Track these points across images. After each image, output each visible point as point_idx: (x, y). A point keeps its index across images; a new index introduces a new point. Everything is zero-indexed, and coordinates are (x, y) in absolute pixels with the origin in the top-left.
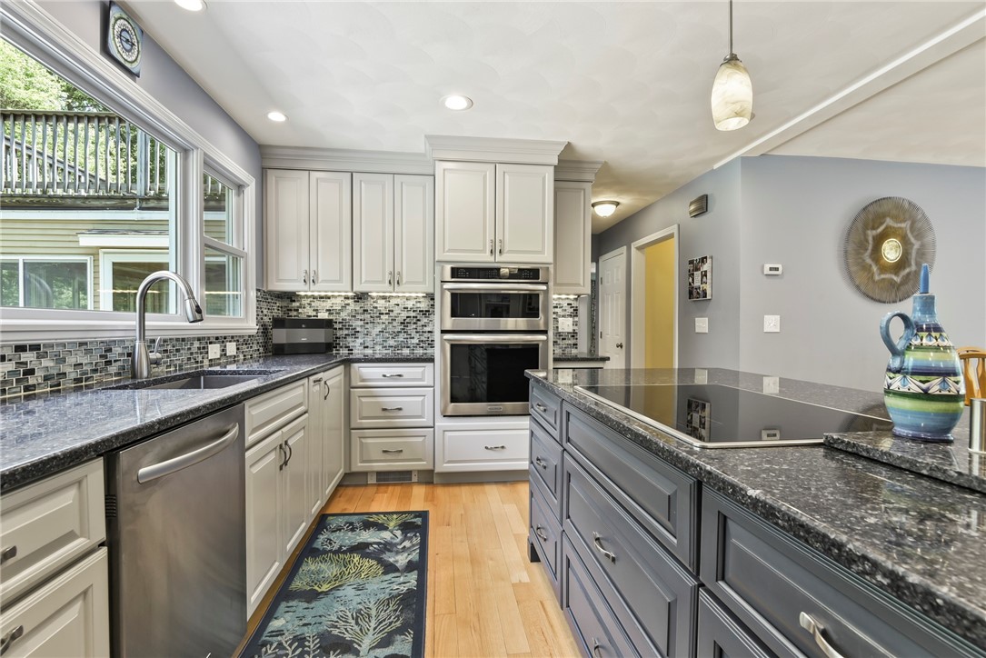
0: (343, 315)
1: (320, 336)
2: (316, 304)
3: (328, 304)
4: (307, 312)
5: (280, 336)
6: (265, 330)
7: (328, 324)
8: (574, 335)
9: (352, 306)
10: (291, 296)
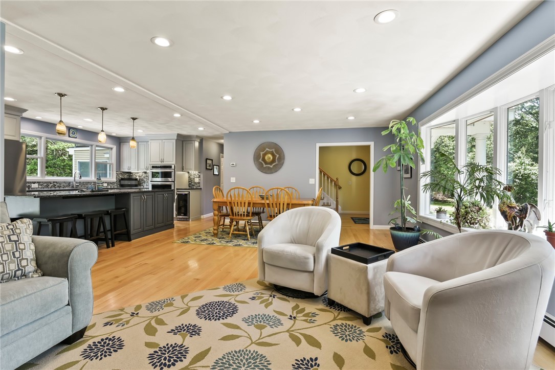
0: (142, 177)
1: (134, 183)
2: (136, 174)
3: (139, 174)
4: (134, 177)
5: (123, 182)
6: (120, 181)
7: (136, 179)
8: (199, 183)
9: (144, 174)
10: (130, 173)
